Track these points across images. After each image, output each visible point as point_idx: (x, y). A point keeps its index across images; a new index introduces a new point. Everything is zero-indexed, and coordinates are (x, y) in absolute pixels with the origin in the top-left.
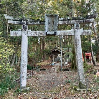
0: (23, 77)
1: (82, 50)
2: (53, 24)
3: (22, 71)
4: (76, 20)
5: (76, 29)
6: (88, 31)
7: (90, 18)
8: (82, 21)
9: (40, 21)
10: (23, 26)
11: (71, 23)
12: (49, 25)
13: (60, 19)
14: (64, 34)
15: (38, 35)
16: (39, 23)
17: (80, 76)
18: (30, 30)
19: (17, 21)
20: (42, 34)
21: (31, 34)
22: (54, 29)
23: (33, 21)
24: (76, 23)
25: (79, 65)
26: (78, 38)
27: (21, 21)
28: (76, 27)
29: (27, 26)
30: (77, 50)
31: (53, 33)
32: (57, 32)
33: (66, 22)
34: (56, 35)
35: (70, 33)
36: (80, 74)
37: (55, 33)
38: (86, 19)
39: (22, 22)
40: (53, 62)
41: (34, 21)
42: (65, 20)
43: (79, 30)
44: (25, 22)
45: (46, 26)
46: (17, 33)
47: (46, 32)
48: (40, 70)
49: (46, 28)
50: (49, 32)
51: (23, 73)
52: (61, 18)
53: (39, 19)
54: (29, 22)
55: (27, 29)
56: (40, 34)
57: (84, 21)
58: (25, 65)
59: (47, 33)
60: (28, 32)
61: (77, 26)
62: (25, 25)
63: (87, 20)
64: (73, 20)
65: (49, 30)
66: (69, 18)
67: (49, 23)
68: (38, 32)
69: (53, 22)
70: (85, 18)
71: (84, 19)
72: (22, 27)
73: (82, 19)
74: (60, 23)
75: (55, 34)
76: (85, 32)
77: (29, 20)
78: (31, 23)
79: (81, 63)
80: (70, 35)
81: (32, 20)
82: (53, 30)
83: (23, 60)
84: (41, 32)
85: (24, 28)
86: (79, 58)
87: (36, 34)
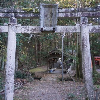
0: (9, 89)
1: (91, 54)
2: (52, 17)
3: (8, 81)
4: (83, 12)
5: (83, 24)
6: (99, 27)
8: (91, 13)
9: (34, 13)
10: (11, 19)
11: (76, 16)
12: (46, 18)
13: (60, 10)
14: (66, 30)
15: (30, 32)
16: (32, 15)
17: (87, 90)
18: (20, 25)
19: (3, 12)
21: (22, 29)
22: (52, 24)
23: (23, 13)
24: (83, 16)
25: (86, 75)
26: (85, 37)
27: (8, 13)
28: (82, 22)
29: (16, 19)
30: (83, 53)
31: (52, 28)
32: (56, 28)
33: (69, 15)
34: (55, 32)
35: (75, 29)
36: (88, 86)
37: (54, 29)
38: (96, 11)
39: (10, 14)
40: (51, 68)
41: (26, 13)
42: (68, 12)
43: (87, 25)
44: (13, 14)
45: (41, 19)
46: (2, 29)
47: (42, 27)
48: (33, 79)
49: (42, 22)
51: (8, 83)
52: (62, 9)
53: (32, 10)
54: (19, 14)
55: (16, 23)
56: (34, 30)
57: (93, 14)
58: (12, 72)
60: (16, 27)
61: (84, 20)
62: (14, 18)
63: (97, 12)
64: (78, 12)
65: (46, 25)
66: (73, 9)
67: (46, 16)
68: (31, 28)
69: (52, 14)
70: (95, 10)
71: (93, 11)
72: (10, 21)
73: (91, 11)
74: (61, 15)
75: (53, 31)
76: (95, 28)
77: (19, 12)
78: (21, 16)
79: (89, 72)
80: (74, 32)
81: (23, 12)
82: (51, 26)
83: (9, 65)
84: (34, 27)
85: (11, 22)
86: (87, 65)
87: (28, 31)
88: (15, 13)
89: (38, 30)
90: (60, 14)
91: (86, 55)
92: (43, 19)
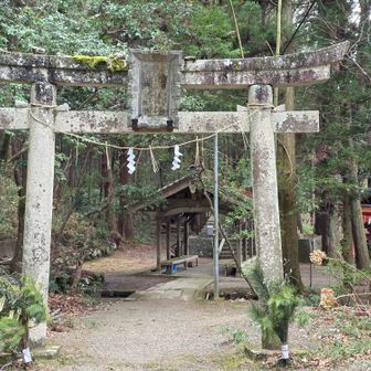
1: (279, 198)
2: (164, 86)
4: (257, 70)
6: (305, 117)
7: (313, 64)
8: (282, 73)
9: (109, 70)
10: (38, 89)
11: (238, 83)
12: (147, 89)
13: (191, 66)
14: (208, 126)
15: (98, 130)
16: (103, 77)
18: (65, 106)
19: (10, 66)
20: (114, 123)
22: (165, 108)
23: (77, 70)
24: (259, 82)
26: (262, 147)
27: (28, 68)
28: (256, 101)
29: (53, 88)
30: (257, 194)
31: (164, 120)
32: (177, 120)
33: (216, 79)
34: (175, 131)
37: (170, 123)
38: (298, 67)
39: (35, 71)
41: (84, 71)
42: (214, 71)
43: (267, 113)
44: (45, 73)
45: (133, 92)
46: (8, 118)
47: (133, 117)
49: (134, 103)
50: (145, 117)
52: (194, 60)
53: (104, 63)
54: (62, 73)
56: (109, 122)
57: (288, 77)
59: (135, 121)
61: (260, 96)
62: (47, 87)
63: (301, 71)
64: (244, 69)
65: (147, 111)
66: (228, 62)
67: (146, 84)
68: (101, 116)
69: (163, 80)
70: (294, 64)
71: (289, 68)
73: (282, 68)
75: (170, 126)
76: (293, 119)
77: (62, 66)
78: (70, 78)
79: (272, 248)
81: (76, 66)
82: (162, 113)
84: (110, 115)
86: (267, 227)
87: (92, 126)
88: (52, 69)
89: (122, 125)
90: (188, 75)
91: (263, 199)
92: (137, 93)
